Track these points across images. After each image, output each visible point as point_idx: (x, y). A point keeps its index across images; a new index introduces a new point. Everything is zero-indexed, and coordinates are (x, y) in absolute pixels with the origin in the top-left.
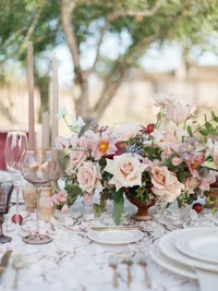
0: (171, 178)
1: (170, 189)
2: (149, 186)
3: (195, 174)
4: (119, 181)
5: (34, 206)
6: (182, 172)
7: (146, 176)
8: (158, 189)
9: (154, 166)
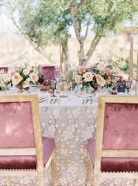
0: (102, 79)
1: (101, 82)
2: (96, 81)
3: (109, 78)
4: (86, 80)
5: (63, 89)
6: (105, 77)
7: (94, 78)
8: (98, 82)
9: (97, 76)
